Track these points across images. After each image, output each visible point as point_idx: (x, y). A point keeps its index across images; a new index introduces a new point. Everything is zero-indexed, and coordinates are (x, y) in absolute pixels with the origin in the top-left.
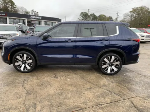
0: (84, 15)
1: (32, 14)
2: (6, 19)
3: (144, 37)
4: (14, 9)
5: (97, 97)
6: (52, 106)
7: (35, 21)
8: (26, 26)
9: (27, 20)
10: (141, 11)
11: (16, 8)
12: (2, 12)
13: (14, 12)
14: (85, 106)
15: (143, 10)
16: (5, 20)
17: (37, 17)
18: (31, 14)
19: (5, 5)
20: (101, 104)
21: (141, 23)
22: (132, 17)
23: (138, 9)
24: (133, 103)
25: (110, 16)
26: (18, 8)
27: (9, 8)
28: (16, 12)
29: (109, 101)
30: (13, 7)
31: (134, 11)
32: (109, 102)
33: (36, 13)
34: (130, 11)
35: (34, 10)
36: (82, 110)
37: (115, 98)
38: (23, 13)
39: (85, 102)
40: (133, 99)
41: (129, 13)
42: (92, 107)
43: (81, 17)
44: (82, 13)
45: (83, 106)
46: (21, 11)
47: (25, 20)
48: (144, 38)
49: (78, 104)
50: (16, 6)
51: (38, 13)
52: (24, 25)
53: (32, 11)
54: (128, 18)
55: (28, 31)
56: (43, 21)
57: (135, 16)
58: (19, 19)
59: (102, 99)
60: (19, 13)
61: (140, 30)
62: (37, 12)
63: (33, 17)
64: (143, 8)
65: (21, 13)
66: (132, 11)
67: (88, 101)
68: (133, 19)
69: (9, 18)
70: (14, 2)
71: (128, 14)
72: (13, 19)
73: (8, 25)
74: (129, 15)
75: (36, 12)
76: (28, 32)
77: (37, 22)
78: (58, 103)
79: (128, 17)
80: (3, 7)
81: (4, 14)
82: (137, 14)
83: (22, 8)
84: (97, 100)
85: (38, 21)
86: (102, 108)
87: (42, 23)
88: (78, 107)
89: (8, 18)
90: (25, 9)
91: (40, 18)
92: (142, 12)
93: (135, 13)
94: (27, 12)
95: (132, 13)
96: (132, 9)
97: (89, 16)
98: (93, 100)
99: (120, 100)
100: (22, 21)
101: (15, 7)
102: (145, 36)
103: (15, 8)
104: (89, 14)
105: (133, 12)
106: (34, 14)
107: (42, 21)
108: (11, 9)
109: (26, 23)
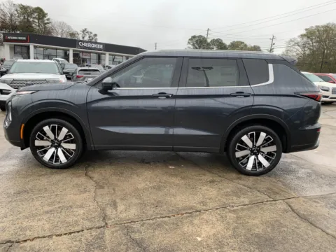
0: (197, 41)
1: (83, 38)
2: (28, 48)
3: (328, 91)
4: (45, 27)
5: (226, 195)
6: (145, 206)
7: (90, 53)
8: (71, 65)
9: (74, 51)
10: (325, 36)
11: (50, 25)
12: (18, 32)
13: (44, 33)
14: (204, 207)
15: (331, 32)
16: (25, 50)
17: (95, 46)
18: (81, 39)
19: (24, 18)
20: (233, 206)
21: (326, 62)
22: (306, 49)
23: (318, 31)
24: (290, 206)
25: (256, 45)
26: (53, 26)
27: (34, 25)
28: (49, 32)
29: (247, 201)
30: (43, 22)
31: (310, 34)
32: (247, 203)
33: (92, 35)
34: (302, 35)
35: (88, 30)
36: (198, 213)
37: (258, 198)
38: (64, 36)
39: (202, 202)
40: (291, 200)
41: (299, 40)
42: (217, 209)
43: (190, 46)
44: (194, 37)
45: (199, 207)
46: (60, 31)
47: (69, 50)
48: (329, 94)
49: (191, 204)
50: (48, 19)
51: (96, 35)
52: (66, 62)
53: (83, 31)
54: (295, 50)
55: (78, 74)
56: (107, 53)
57: (313, 46)
58: (57, 49)
59: (235, 198)
60: (55, 35)
61: (320, 77)
62: (94, 33)
63: (86, 45)
64: (331, 29)
65: (59, 36)
66: (305, 35)
67: (208, 201)
68: (308, 52)
69: (35, 47)
70: (46, 12)
71: (296, 41)
72: (43, 48)
73: (32, 60)
74: (297, 44)
75: (91, 33)
76: (78, 77)
77: (94, 56)
78: (155, 201)
79: (297, 47)
80: (20, 22)
81: (24, 38)
82: (317, 42)
83: (62, 25)
84: (224, 200)
85: (96, 53)
86: (234, 211)
87: (105, 58)
88: (191, 208)
89: (32, 46)
90: (69, 27)
91: (101, 47)
92: (328, 36)
93: (312, 40)
94: (72, 34)
95: (305, 39)
96: (306, 29)
97: (208, 44)
98: (217, 199)
99: (267, 201)
100: (61, 53)
101: (46, 22)
102: (331, 90)
103: (46, 24)
104: (209, 41)
105: (308, 37)
106: (87, 38)
107: (104, 54)
108: (39, 26)
109: (71, 58)
